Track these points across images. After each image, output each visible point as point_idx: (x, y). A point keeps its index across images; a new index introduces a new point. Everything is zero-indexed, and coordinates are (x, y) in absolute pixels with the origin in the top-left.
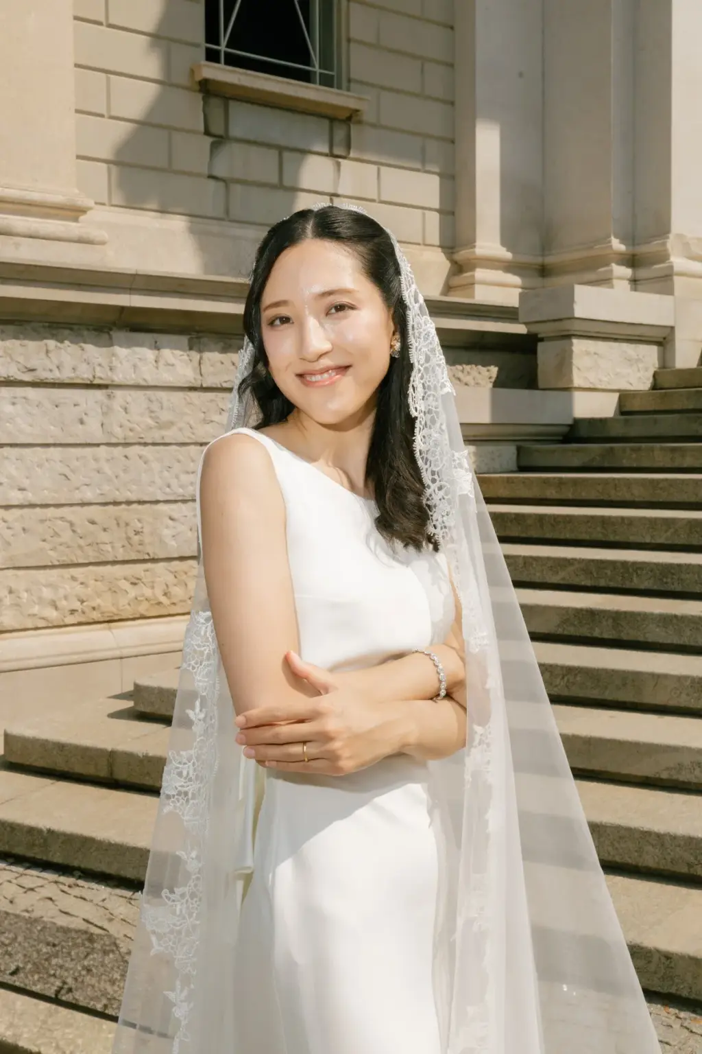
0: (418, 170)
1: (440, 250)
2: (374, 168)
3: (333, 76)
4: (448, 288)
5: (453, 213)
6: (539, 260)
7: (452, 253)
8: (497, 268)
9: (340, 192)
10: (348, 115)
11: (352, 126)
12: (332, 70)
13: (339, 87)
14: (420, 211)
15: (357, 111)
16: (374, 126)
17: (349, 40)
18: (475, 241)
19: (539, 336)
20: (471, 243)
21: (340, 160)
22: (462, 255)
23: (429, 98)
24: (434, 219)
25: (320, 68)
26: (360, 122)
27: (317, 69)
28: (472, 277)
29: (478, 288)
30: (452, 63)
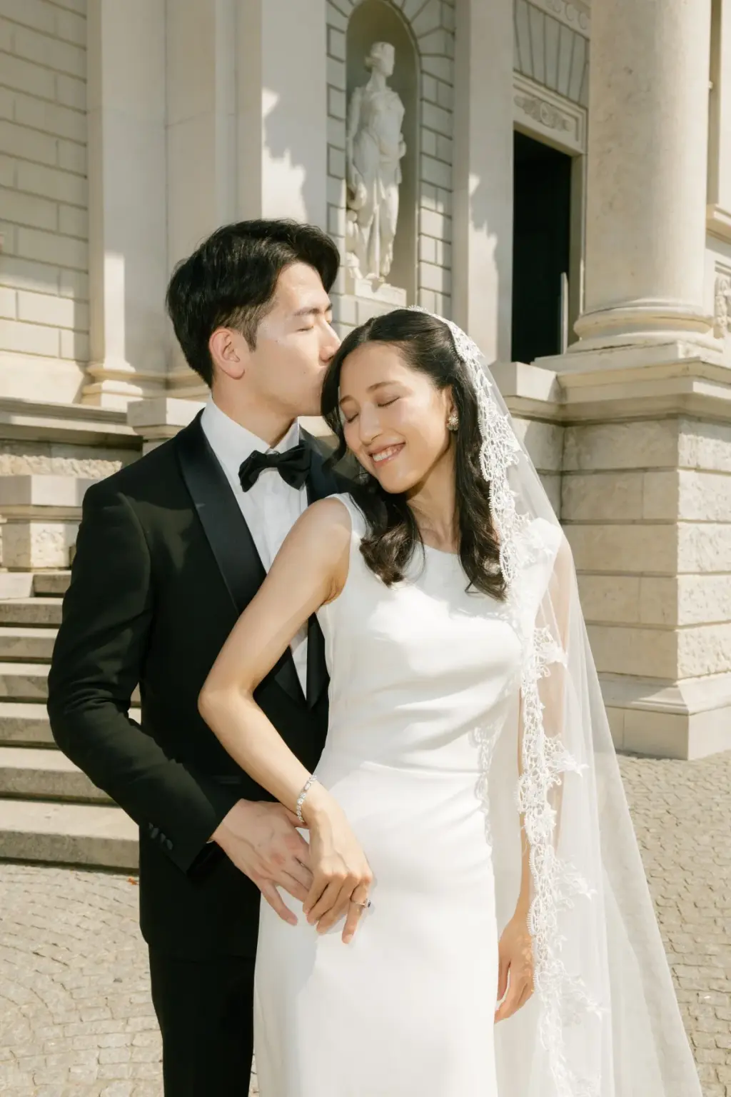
0: (53, 295)
1: (74, 362)
2: (13, 292)
4: (81, 395)
5: (88, 333)
6: (163, 375)
7: (87, 366)
8: (122, 380)
14: (57, 330)
16: (13, 256)
18: (104, 357)
19: (145, 438)
20: (101, 359)
22: (93, 368)
23: (64, 235)
24: (69, 337)
28: (100, 387)
29: (104, 397)
30: (85, 207)
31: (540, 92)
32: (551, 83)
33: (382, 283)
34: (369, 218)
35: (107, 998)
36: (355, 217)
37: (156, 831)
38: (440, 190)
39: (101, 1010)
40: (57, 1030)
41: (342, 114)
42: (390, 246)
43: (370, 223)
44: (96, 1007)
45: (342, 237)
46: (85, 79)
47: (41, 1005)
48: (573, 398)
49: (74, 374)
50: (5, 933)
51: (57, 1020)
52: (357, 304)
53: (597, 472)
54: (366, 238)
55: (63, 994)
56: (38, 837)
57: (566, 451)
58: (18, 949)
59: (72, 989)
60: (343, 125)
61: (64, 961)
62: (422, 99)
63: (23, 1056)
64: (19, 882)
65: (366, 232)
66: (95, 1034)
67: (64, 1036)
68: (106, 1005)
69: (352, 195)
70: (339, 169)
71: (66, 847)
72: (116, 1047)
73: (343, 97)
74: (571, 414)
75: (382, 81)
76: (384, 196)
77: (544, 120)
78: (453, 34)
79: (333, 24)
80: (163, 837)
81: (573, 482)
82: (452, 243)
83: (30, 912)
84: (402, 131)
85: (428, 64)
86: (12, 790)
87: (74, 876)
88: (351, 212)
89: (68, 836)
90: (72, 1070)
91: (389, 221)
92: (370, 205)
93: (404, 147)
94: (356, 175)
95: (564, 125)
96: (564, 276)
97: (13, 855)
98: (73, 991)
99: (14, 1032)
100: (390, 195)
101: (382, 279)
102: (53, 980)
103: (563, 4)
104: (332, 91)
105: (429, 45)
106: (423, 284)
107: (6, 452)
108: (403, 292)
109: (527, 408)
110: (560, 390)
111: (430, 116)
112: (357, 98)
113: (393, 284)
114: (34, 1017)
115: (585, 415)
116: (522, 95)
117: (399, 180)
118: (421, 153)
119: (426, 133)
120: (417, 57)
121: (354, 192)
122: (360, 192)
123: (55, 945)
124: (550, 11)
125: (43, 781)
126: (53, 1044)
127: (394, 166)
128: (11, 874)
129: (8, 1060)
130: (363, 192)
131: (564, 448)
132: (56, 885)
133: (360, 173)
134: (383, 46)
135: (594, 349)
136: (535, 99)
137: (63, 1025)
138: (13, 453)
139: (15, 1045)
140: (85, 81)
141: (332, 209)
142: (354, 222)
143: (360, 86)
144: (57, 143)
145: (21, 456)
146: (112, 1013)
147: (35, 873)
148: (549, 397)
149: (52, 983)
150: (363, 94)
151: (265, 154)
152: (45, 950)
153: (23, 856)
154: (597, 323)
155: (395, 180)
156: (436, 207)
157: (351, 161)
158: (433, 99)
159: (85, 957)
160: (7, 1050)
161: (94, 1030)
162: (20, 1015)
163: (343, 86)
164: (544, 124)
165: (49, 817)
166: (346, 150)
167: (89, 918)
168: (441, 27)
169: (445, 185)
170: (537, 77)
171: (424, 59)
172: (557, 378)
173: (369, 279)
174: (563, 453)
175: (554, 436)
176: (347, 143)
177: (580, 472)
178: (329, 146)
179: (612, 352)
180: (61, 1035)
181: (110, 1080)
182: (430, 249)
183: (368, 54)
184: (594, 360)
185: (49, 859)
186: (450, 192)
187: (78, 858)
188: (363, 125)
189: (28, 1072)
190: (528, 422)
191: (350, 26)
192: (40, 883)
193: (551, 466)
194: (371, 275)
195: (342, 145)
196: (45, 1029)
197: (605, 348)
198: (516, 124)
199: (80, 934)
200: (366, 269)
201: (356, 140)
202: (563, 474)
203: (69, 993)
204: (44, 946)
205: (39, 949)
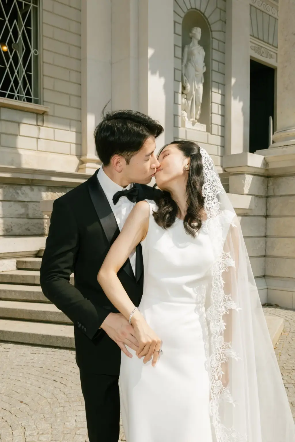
0: (69, 131)
1: (76, 156)
2: (53, 130)
3: (38, 100)
4: (78, 169)
5: (81, 145)
7: (81, 157)
8: (94, 163)
9: (40, 137)
10: (43, 112)
11: (44, 116)
12: (38, 98)
13: (40, 104)
14: (69, 144)
15: (46, 111)
16: (53, 116)
17: (43, 88)
18: (87, 154)
20: (86, 155)
21: (40, 127)
22: (83, 158)
23: (72, 107)
24: (74, 146)
25: (34, 97)
26: (47, 115)
27: (32, 97)
28: (85, 166)
29: (87, 169)
30: (80, 96)
31: (261, 44)
32: (266, 40)
33: (196, 122)
34: (191, 97)
35: (80, 398)
36: (185, 97)
37: (80, 325)
38: (220, 85)
39: (78, 402)
40: (61, 409)
41: (180, 56)
42: (200, 107)
43: (191, 98)
44: (76, 401)
45: (180, 105)
46: (80, 47)
47: (55, 399)
48: (271, 166)
49: (75, 161)
50: (44, 373)
51: (62, 405)
52: (186, 131)
53: (281, 196)
54: (190, 104)
55: (64, 396)
56: (57, 338)
57: (269, 187)
58: (48, 379)
59: (67, 394)
60: (180, 61)
61: (65, 384)
62: (212, 49)
63: (48, 418)
64: (50, 354)
65: (190, 102)
66: (75, 411)
67: (63, 411)
68: (80, 400)
69: (184, 88)
70: (179, 78)
71: (67, 341)
72: (83, 416)
73: (180, 49)
74: (271, 173)
75: (196, 42)
76: (197, 88)
77: (263, 55)
78: (225, 22)
79: (177, 21)
80: (83, 327)
81: (272, 200)
82: (225, 106)
83: (53, 365)
84: (204, 62)
85: (215, 35)
86: (49, 320)
87: (70, 352)
88: (184, 95)
89: (68, 337)
90: (66, 423)
91: (199, 98)
92: (191, 92)
93: (205, 68)
94: (186, 80)
95: (271, 56)
96: (271, 117)
97: (48, 344)
98: (67, 395)
99: (45, 409)
100: (199, 87)
101: (196, 121)
102: (60, 391)
103: (271, 8)
104: (176, 47)
105: (216, 27)
106: (213, 122)
107: (50, 191)
108: (205, 126)
109: (253, 171)
110: (266, 163)
111: (216, 55)
112: (186, 49)
113: (201, 123)
114: (52, 404)
115: (276, 173)
116: (254, 45)
117: (203, 81)
118: (212, 70)
119: (214, 62)
120: (210, 32)
121: (185, 86)
122: (187, 87)
123: (62, 378)
124: (266, 11)
125: (60, 316)
126: (59, 414)
127: (201, 75)
128: (47, 351)
129: (42, 419)
130: (188, 87)
131: (268, 186)
132: (63, 356)
133: (187, 79)
134: (196, 29)
135: (280, 147)
136: (259, 46)
137: (64, 407)
138: (52, 192)
139: (45, 413)
140: (80, 48)
141: (176, 94)
142: (185, 99)
143: (187, 45)
144: (70, 72)
145: (55, 192)
146: (82, 403)
147: (56, 351)
148: (261, 166)
149: (60, 392)
150: (189, 48)
151: (149, 73)
152: (58, 380)
153: (52, 345)
154: (281, 136)
155: (202, 82)
156: (218, 91)
157: (184, 75)
158: (217, 48)
159: (73, 382)
160: (42, 415)
161: (74, 409)
162: (48, 403)
163: (181, 45)
164: (262, 56)
165: (62, 330)
166: (182, 71)
167: (75, 368)
168: (220, 20)
169: (222, 83)
170: (260, 38)
171: (213, 33)
172: (264, 158)
173: (191, 121)
174: (267, 189)
175: (263, 182)
176: (182, 67)
177: (274, 196)
178: (175, 69)
179: (287, 147)
180: (62, 411)
181: (80, 428)
182: (216, 108)
183: (191, 32)
184: (280, 151)
185: (61, 346)
186: (224, 86)
187: (72, 346)
188: (189, 60)
189: (49, 424)
190: (253, 176)
191: (183, 21)
192: (57, 355)
193: (262, 193)
194: (192, 119)
195: (180, 68)
196: (56, 408)
197: (284, 146)
198: (251, 57)
199: (72, 374)
200: (190, 117)
201: (186, 66)
202: (267, 197)
203: (66, 395)
204: (58, 378)
205: (57, 379)
